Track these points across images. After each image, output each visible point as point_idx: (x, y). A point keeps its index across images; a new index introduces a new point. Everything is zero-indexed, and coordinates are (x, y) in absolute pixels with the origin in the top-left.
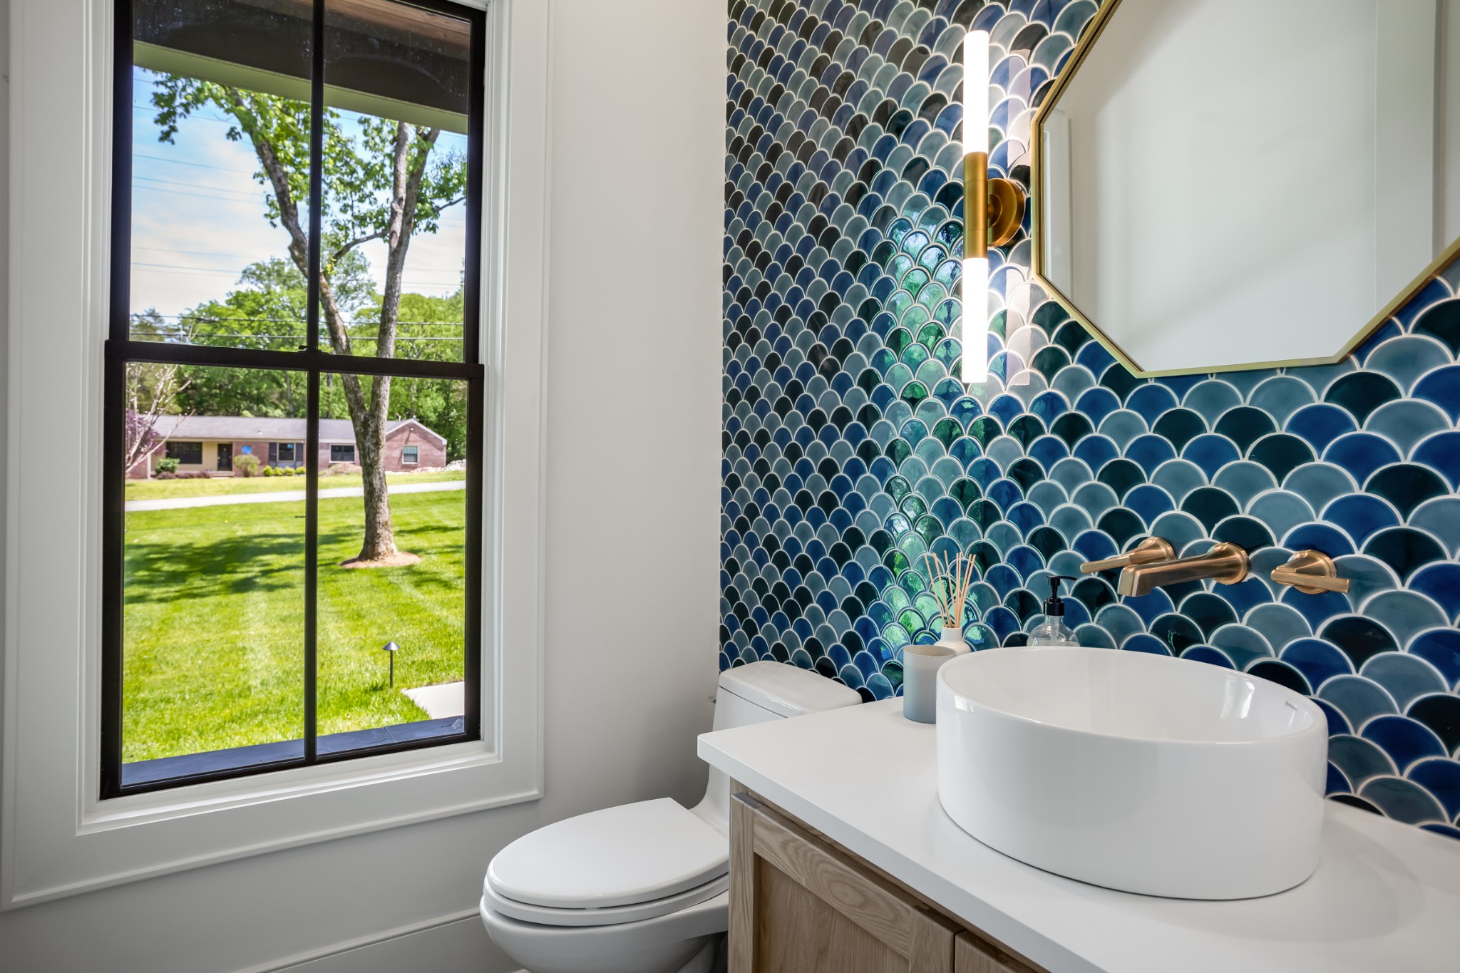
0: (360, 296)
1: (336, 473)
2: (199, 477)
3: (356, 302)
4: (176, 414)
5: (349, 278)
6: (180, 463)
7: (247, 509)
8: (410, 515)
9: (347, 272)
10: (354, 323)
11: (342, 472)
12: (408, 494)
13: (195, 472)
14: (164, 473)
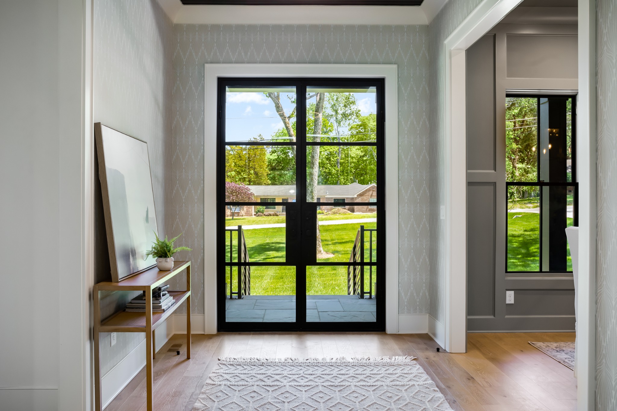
0: (352, 118)
1: (334, 213)
2: (274, 215)
3: (351, 121)
4: (268, 185)
5: (347, 109)
6: (265, 208)
7: (276, 230)
8: (346, 235)
9: (345, 106)
10: (350, 133)
11: (337, 213)
12: (351, 224)
13: (272, 213)
14: (259, 213)
